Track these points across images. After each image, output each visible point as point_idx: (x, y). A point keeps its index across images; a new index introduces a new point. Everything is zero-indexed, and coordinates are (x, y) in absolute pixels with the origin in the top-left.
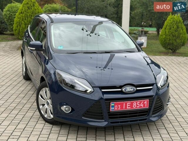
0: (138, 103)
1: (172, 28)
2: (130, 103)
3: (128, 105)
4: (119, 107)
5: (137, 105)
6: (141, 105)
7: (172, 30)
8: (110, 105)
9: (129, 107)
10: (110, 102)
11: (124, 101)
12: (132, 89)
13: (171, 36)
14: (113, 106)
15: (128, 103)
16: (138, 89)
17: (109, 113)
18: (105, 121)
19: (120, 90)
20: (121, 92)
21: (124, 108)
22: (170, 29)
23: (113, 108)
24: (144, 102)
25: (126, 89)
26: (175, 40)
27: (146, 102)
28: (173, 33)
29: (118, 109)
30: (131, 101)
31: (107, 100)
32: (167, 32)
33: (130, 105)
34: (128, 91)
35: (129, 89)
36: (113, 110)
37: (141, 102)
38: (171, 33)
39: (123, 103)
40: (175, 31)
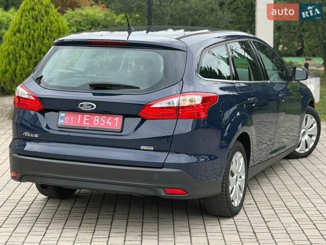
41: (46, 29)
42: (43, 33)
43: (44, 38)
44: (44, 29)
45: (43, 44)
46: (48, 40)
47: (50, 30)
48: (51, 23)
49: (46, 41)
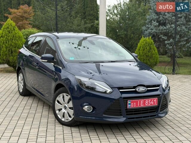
0: (149, 100)
1: (145, 49)
2: (143, 101)
3: (141, 103)
4: (135, 104)
5: (148, 102)
6: (152, 103)
7: (146, 51)
8: (127, 102)
9: (142, 104)
10: (127, 100)
11: (138, 99)
12: (143, 89)
13: (145, 56)
14: (129, 104)
15: (141, 101)
16: (148, 89)
17: (126, 109)
18: (124, 117)
19: (134, 90)
20: (136, 92)
21: (138, 105)
22: (144, 50)
23: (130, 106)
24: (154, 100)
25: (139, 89)
26: (149, 60)
27: (155, 100)
28: (146, 53)
29: (133, 106)
30: (143, 99)
31: (124, 98)
32: (141, 53)
33: (143, 103)
34: (141, 91)
35: (142, 89)
36: (130, 107)
37: (152, 100)
38: (145, 54)
39: (138, 101)
40: (148, 51)
41: (14, 36)
42: (12, 37)
43: (13, 40)
44: (13, 36)
45: (12, 42)
46: (15, 40)
47: (15, 37)
48: (16, 34)
49: (14, 41)
